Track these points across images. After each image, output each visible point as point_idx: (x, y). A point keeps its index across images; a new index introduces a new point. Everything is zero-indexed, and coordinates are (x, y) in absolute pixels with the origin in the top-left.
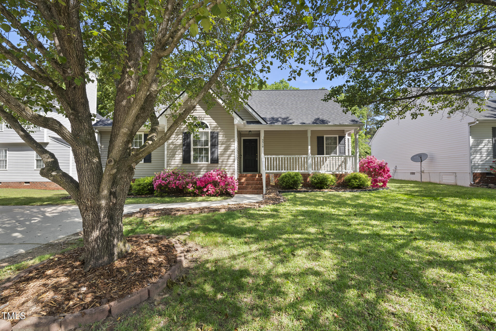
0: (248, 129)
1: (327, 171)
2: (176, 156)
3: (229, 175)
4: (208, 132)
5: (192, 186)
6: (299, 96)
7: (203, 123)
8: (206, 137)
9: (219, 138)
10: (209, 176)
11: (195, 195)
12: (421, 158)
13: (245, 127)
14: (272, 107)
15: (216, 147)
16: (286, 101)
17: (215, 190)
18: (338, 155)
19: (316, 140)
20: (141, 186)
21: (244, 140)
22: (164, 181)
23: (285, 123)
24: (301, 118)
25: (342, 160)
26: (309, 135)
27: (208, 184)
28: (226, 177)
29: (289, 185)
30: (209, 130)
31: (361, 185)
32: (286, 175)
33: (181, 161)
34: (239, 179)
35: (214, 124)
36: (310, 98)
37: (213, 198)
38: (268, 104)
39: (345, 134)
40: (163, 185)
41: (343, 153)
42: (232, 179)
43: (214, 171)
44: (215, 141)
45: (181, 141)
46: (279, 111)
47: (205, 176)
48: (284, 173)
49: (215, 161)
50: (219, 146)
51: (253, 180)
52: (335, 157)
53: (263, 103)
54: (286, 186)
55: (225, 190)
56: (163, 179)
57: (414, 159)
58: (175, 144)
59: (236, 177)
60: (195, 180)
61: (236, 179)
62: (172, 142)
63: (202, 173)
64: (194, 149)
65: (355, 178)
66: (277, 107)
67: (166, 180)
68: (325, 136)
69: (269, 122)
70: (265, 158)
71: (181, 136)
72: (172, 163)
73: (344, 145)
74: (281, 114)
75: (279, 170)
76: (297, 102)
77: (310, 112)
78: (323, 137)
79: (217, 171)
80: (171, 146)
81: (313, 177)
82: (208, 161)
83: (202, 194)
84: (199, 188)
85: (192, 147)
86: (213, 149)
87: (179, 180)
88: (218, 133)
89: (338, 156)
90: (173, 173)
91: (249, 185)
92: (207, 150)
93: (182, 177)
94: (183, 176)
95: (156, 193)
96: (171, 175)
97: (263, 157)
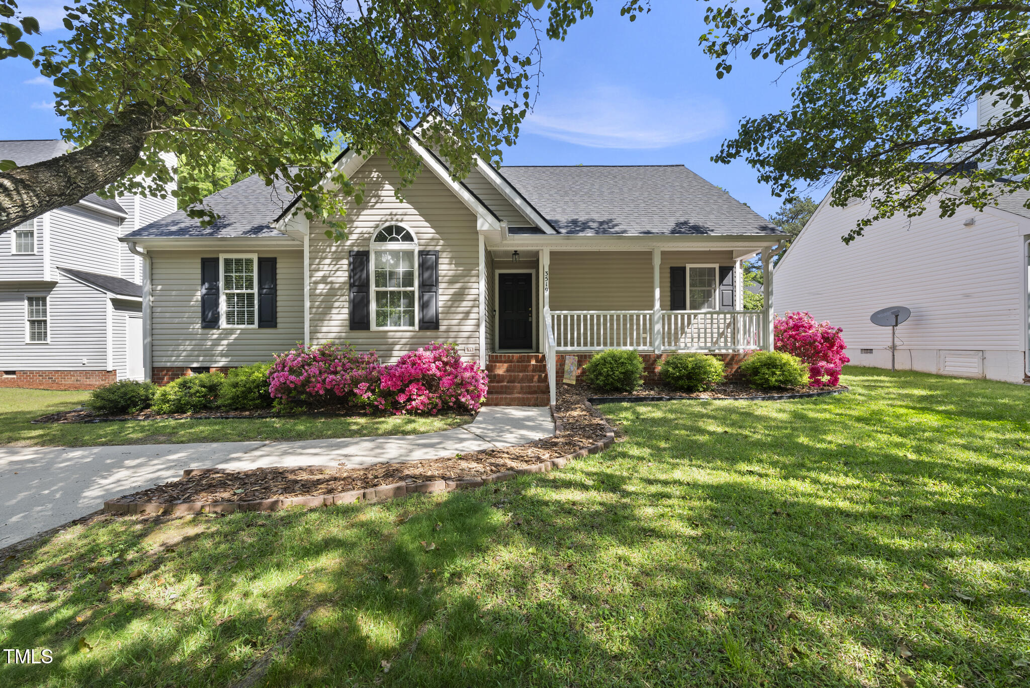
0: (512, 245)
1: (701, 348)
2: (334, 311)
3: (465, 360)
4: (412, 252)
5: (369, 389)
6: (623, 178)
7: (399, 230)
8: (407, 263)
9: (441, 267)
10: (414, 364)
11: (376, 412)
12: (897, 316)
13: (505, 242)
14: (567, 199)
15: (434, 289)
16: (597, 186)
17: (429, 398)
18: (717, 309)
19: (669, 275)
20: (241, 389)
21: (500, 275)
22: (292, 378)
23: (605, 232)
24: (638, 221)
25: (728, 321)
26: (657, 261)
27: (411, 382)
28: (456, 364)
29: (612, 383)
30: (414, 247)
31: (786, 382)
32: (604, 359)
33: (347, 323)
34: (489, 368)
35: (428, 232)
36: (650, 182)
37: (422, 420)
38: (556, 193)
39: (735, 263)
40: (292, 386)
41: (728, 305)
42: (472, 369)
43: (426, 349)
44: (431, 276)
45: (347, 274)
46: (583, 206)
47: (403, 362)
48: (598, 352)
49: (430, 324)
50: (442, 286)
51: (524, 369)
52: (712, 313)
53: (543, 190)
54: (605, 385)
55: (454, 399)
56: (292, 371)
57: (878, 318)
58: (332, 283)
59: (482, 363)
60: (375, 373)
61: (483, 367)
62: (324, 277)
63: (395, 353)
64: (378, 293)
65: (771, 364)
66: (576, 199)
67: (301, 374)
68: (688, 266)
69: (563, 231)
70: (553, 317)
71: (345, 262)
72: (324, 329)
73: (731, 288)
74: (588, 213)
75: (585, 344)
76: (621, 189)
77: (655, 209)
78: (684, 269)
79: (435, 348)
80: (321, 286)
81: (668, 363)
82: (412, 324)
83: (395, 408)
84: (386, 394)
85: (373, 289)
86: (426, 296)
87: (335, 373)
88: (436, 254)
89: (718, 313)
90: (323, 354)
91: (513, 382)
92: (410, 296)
93: (344, 365)
94: (345, 361)
95: (276, 407)
96: (315, 359)
97: (546, 315)
